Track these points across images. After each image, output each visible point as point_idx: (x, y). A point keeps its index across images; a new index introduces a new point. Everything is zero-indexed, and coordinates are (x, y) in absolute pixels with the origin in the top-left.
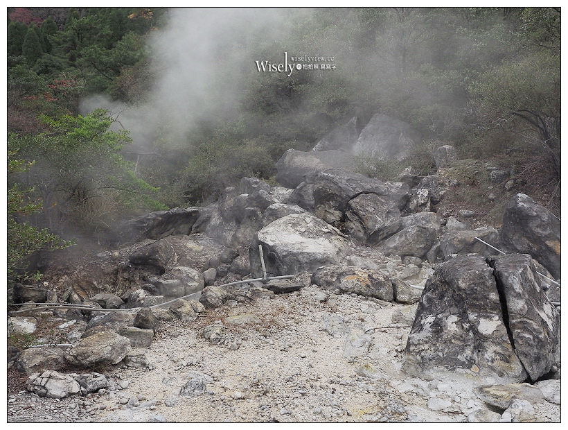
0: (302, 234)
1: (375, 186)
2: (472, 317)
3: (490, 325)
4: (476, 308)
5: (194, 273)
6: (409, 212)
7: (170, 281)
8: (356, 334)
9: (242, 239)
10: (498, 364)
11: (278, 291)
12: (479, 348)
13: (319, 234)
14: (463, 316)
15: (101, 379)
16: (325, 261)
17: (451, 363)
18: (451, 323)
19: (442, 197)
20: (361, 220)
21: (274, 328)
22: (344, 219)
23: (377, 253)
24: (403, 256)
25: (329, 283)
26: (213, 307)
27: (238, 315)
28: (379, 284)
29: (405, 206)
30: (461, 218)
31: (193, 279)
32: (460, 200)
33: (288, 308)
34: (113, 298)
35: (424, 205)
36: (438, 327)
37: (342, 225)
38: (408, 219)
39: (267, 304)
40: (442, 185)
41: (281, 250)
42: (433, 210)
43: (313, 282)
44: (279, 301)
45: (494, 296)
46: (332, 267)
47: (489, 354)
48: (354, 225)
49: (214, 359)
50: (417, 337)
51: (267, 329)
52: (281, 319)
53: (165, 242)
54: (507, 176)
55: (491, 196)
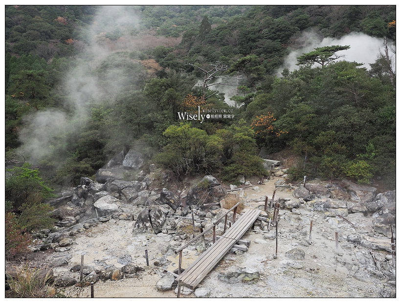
0: (108, 203)
1: (129, 184)
2: (145, 223)
3: (148, 224)
4: (145, 221)
5: (73, 218)
6: (140, 190)
7: (65, 222)
8: (123, 230)
9: (87, 204)
10: (150, 231)
11: (103, 222)
12: (147, 229)
13: (113, 202)
14: (143, 223)
15: (69, 247)
16: (115, 211)
17: (142, 233)
18: (141, 225)
19: (150, 184)
20: (125, 196)
21: (104, 232)
22: (120, 196)
23: (130, 206)
24: (138, 205)
25: (116, 218)
26: (87, 229)
27: (94, 230)
28: (129, 217)
29: (138, 189)
30: (155, 191)
31: (73, 220)
32: (155, 185)
33: (106, 226)
34: (47, 230)
35: (145, 187)
36: (139, 226)
37: (119, 198)
38: (139, 193)
39: (101, 226)
40: (150, 180)
41: (102, 209)
42: (147, 189)
43: (112, 218)
44: (104, 224)
45: (148, 219)
46: (117, 213)
47: (149, 230)
48: (123, 197)
49: (92, 240)
50: (135, 229)
51: (102, 232)
52: (105, 229)
53: (61, 209)
54: (167, 177)
55: (163, 184)
